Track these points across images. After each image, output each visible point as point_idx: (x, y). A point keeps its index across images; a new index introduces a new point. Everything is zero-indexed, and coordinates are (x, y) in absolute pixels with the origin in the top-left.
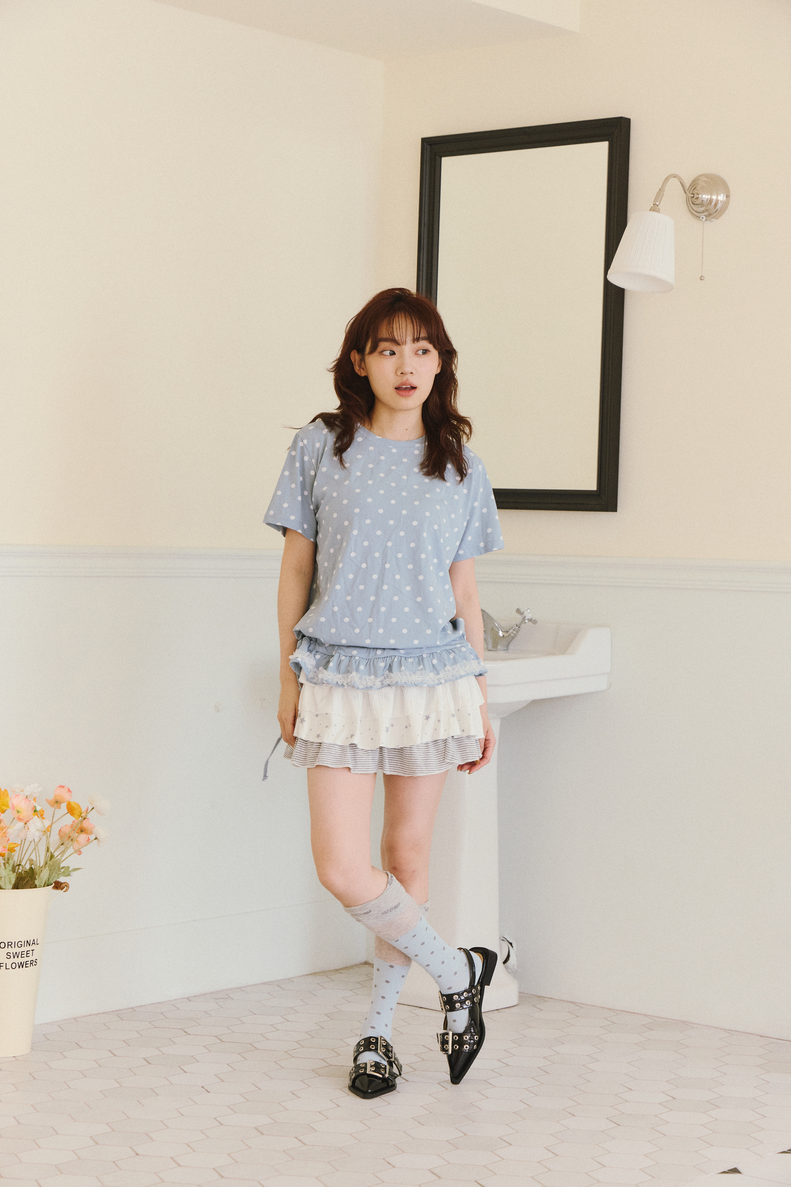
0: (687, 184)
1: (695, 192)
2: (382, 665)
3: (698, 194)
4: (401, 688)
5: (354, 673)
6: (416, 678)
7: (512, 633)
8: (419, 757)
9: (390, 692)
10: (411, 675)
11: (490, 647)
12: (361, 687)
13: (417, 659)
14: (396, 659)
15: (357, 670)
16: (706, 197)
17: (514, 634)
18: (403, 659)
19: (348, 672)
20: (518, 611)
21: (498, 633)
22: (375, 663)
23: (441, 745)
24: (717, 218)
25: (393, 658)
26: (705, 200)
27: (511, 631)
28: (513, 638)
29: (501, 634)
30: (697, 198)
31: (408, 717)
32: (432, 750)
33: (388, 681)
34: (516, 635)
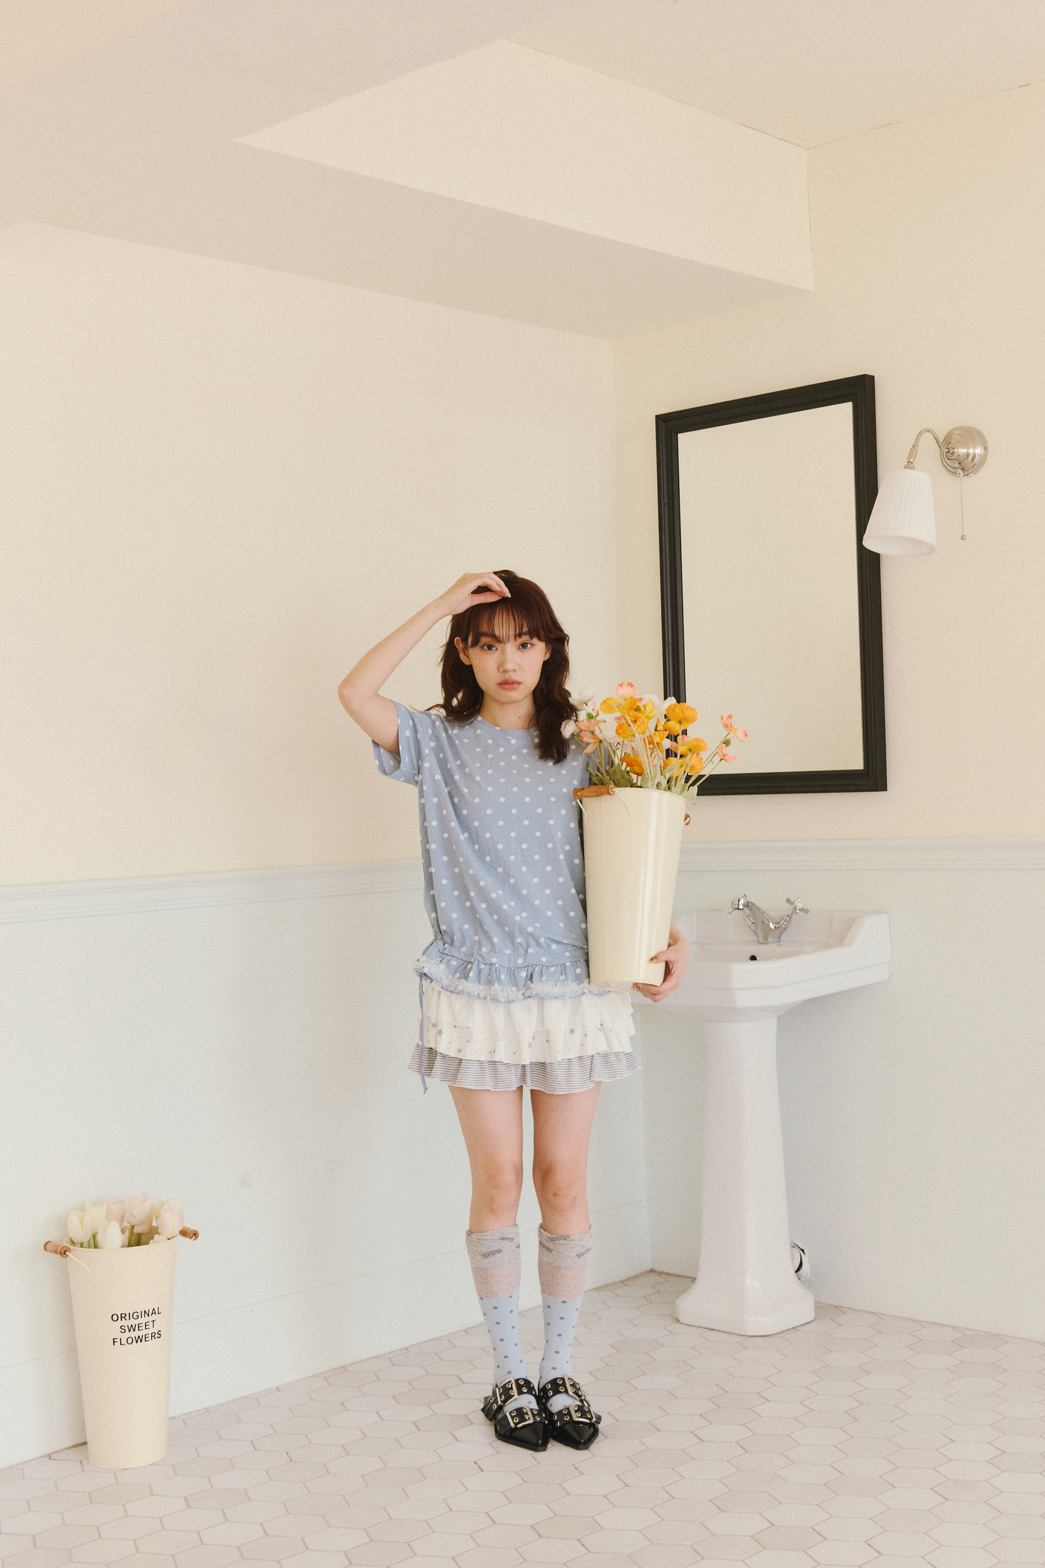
0: (941, 438)
1: (950, 446)
2: (524, 974)
3: (954, 449)
4: (542, 999)
5: (496, 985)
6: (556, 990)
7: (783, 924)
8: (559, 1074)
9: (533, 1004)
10: (552, 986)
11: (761, 940)
12: (503, 1000)
13: (559, 968)
14: (537, 968)
15: (499, 981)
16: (962, 451)
17: (785, 925)
18: (545, 967)
19: (490, 983)
20: (788, 901)
21: (769, 925)
22: (516, 973)
23: (587, 1062)
24: (975, 472)
25: (534, 966)
26: (961, 454)
27: (782, 922)
28: (785, 929)
29: (772, 926)
30: (953, 453)
31: (548, 1031)
32: (576, 1067)
33: (528, 993)
34: (787, 926)
